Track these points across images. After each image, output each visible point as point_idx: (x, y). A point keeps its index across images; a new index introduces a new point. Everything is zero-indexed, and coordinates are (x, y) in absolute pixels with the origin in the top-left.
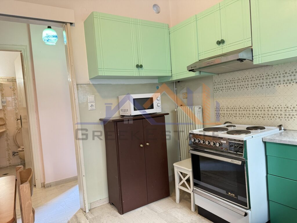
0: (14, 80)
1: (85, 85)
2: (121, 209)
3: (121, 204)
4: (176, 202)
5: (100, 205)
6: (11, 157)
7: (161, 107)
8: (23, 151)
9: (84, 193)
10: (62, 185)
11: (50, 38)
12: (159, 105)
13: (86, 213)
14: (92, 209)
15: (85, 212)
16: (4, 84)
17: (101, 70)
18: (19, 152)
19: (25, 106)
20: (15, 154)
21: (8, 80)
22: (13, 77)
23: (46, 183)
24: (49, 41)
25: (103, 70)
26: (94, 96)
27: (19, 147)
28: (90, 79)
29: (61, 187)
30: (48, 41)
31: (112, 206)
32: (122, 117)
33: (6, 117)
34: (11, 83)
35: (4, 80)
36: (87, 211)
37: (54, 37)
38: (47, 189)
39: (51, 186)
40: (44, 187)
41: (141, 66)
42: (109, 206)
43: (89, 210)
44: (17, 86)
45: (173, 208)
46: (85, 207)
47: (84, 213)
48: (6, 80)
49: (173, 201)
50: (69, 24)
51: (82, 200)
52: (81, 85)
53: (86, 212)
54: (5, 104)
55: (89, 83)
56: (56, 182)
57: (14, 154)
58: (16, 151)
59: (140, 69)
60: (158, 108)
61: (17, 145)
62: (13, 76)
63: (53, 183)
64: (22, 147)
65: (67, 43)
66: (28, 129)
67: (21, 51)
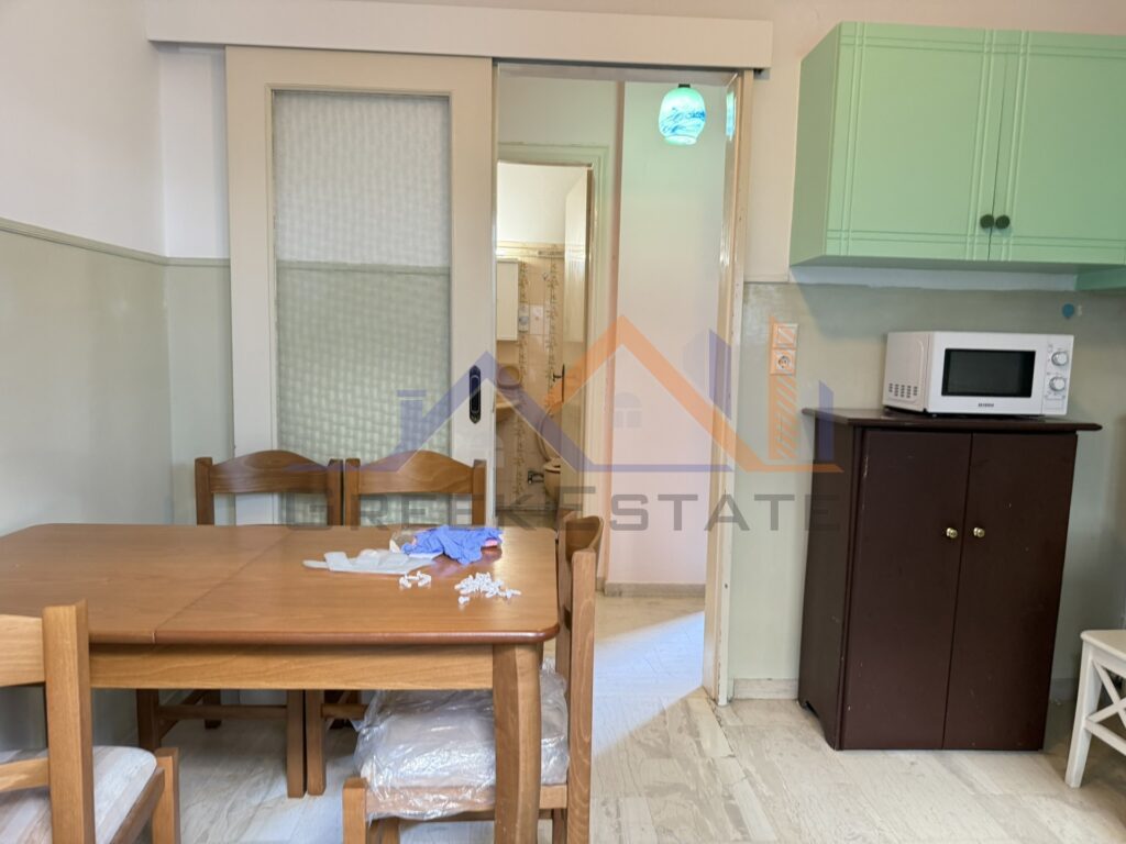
0: (556, 255)
1: (770, 288)
2: (838, 731)
3: (839, 713)
4: (1063, 778)
5: (766, 697)
6: (524, 484)
7: (1067, 393)
8: (558, 472)
9: (718, 642)
10: (654, 600)
11: (680, 123)
12: (1059, 384)
13: (717, 704)
14: (737, 699)
15: (715, 701)
16: (530, 266)
17: (837, 235)
18: (546, 474)
19: (579, 337)
20: (534, 478)
21: (540, 253)
22: (555, 245)
23: (610, 581)
24: (678, 131)
25: (844, 235)
26: (796, 325)
27: (547, 460)
28: (791, 266)
29: (650, 603)
30: (673, 130)
31: (808, 712)
32: (887, 414)
33: (525, 366)
34: (548, 264)
35: (531, 253)
36: (723, 701)
37: (694, 116)
38: (608, 600)
39: (620, 594)
40: (603, 590)
41: (1003, 222)
42: (796, 709)
43: (730, 701)
44: (563, 275)
45: (1045, 795)
46: (717, 686)
47: (713, 703)
48: (536, 253)
49: (1053, 772)
50: (752, 73)
51: (711, 663)
52: (761, 286)
53: (720, 704)
54: (526, 328)
55: (785, 279)
56: (637, 586)
57: (533, 476)
58: (537, 470)
59: (997, 232)
60: (1052, 396)
61: (541, 452)
62: (555, 242)
63: (629, 585)
64: (554, 461)
65: (734, 136)
66: (579, 411)
67: (590, 165)
